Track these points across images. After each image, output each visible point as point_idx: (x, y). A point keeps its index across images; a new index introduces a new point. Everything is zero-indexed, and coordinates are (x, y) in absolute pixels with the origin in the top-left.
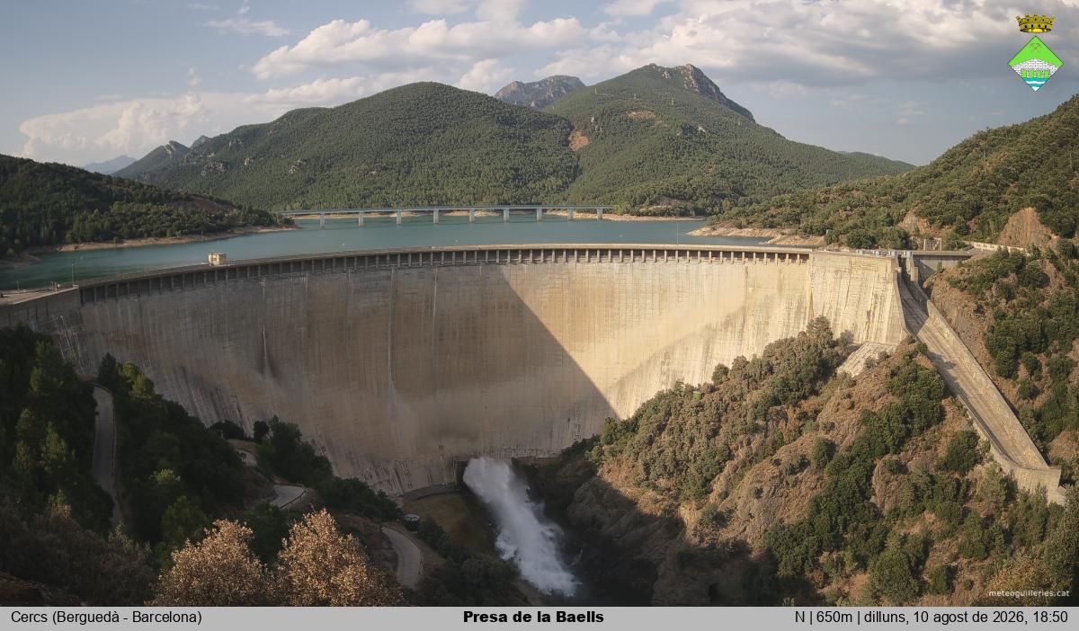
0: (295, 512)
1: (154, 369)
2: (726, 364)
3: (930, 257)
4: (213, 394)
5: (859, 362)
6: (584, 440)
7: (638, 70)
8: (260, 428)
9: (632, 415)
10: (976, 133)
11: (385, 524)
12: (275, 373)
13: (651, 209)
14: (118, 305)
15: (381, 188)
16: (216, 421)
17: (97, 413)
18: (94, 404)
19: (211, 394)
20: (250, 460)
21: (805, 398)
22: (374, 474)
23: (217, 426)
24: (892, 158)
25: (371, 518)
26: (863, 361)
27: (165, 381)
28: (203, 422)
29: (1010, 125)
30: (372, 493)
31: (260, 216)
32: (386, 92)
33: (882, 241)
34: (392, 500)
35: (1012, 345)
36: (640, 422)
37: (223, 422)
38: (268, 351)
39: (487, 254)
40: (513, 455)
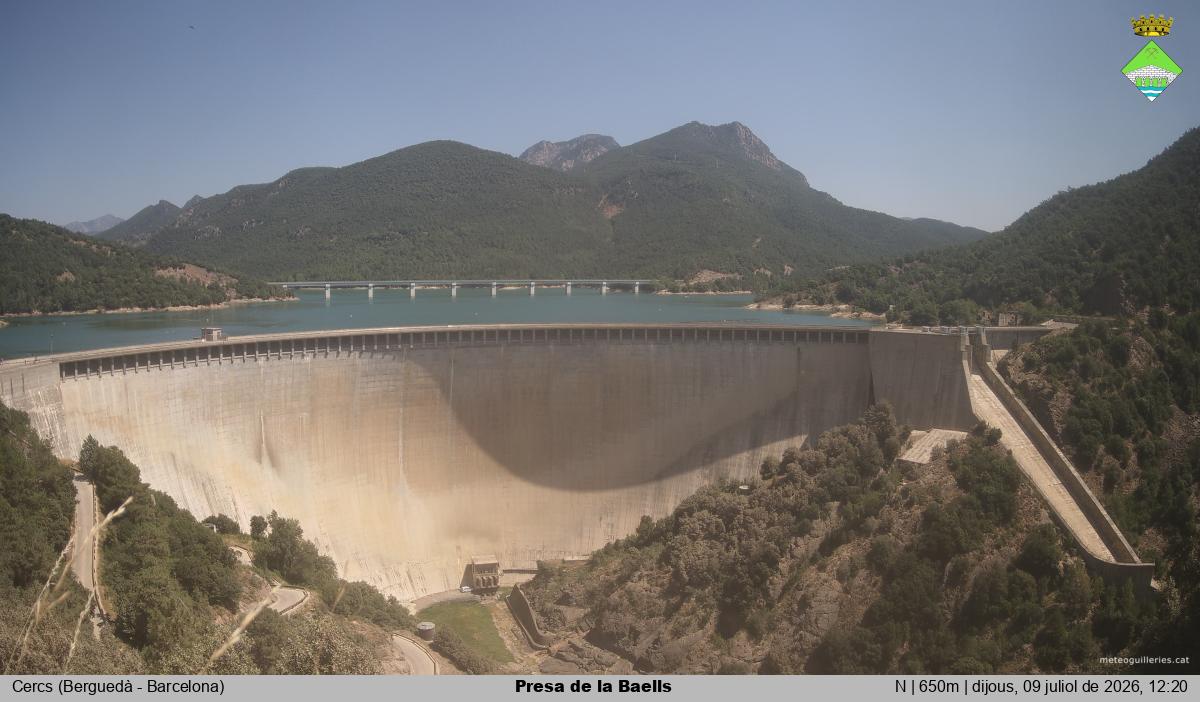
0: (295, 617)
1: (140, 455)
2: (775, 455)
3: (1005, 332)
4: (205, 484)
5: (926, 451)
6: (618, 541)
7: (679, 128)
8: (257, 524)
9: (671, 512)
10: (1056, 193)
11: (397, 631)
12: (274, 462)
13: (692, 284)
14: (102, 382)
15: (392, 259)
16: (209, 514)
17: (79, 502)
18: (75, 491)
19: (203, 485)
20: (246, 558)
21: (863, 493)
22: (384, 577)
23: (210, 520)
24: (963, 224)
25: (382, 626)
26: (930, 450)
27: (152, 468)
28: (194, 513)
29: (1095, 184)
30: (381, 597)
31: (260, 288)
32: (400, 151)
33: (950, 317)
34: (404, 605)
35: (1098, 428)
36: (681, 520)
37: (217, 516)
38: (266, 438)
39: (509, 334)
40: (538, 557)
